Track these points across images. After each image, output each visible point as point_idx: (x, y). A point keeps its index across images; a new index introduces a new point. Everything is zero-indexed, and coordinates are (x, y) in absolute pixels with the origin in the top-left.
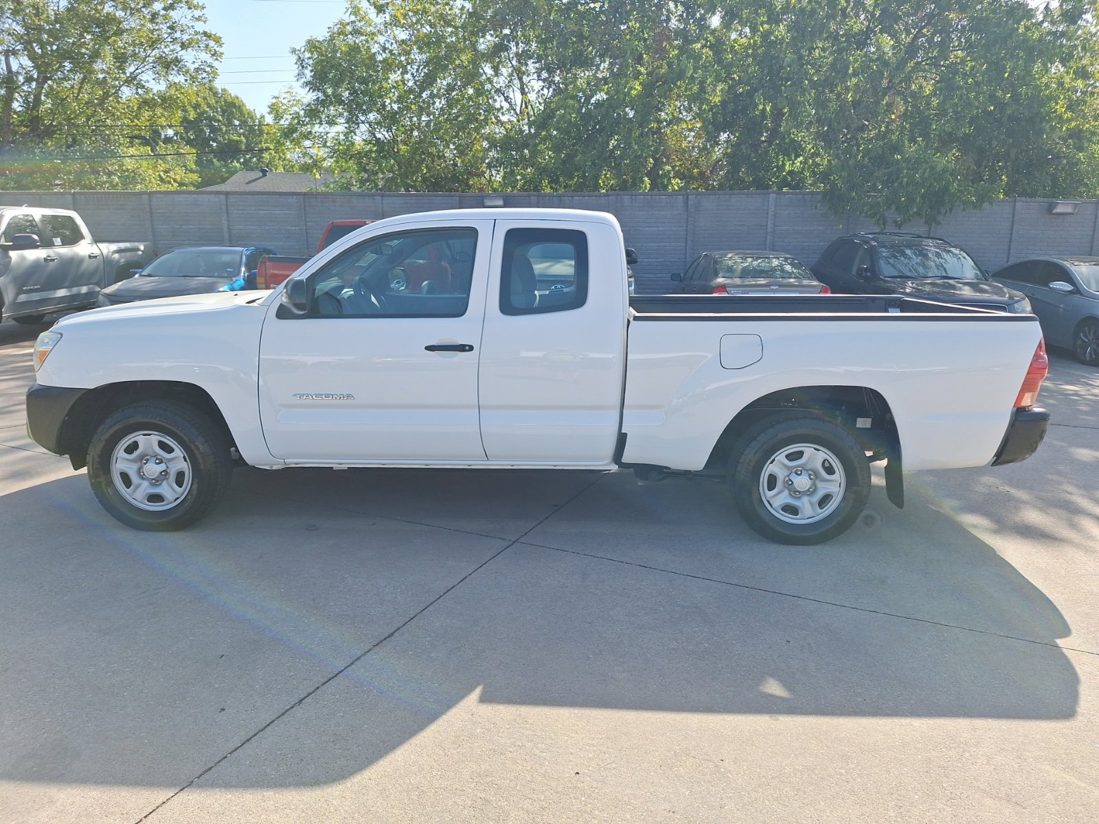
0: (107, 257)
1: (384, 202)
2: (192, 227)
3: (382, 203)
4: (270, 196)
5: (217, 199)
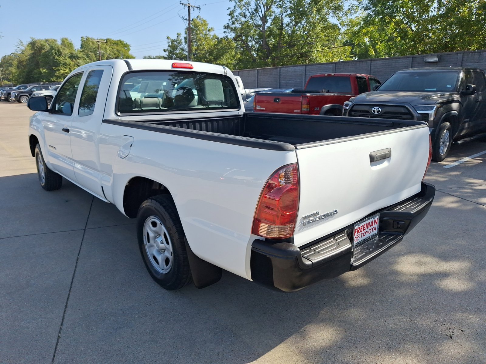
0: (248, 94)
1: (372, 64)
2: (292, 81)
3: (371, 64)
4: (322, 65)
5: (302, 68)
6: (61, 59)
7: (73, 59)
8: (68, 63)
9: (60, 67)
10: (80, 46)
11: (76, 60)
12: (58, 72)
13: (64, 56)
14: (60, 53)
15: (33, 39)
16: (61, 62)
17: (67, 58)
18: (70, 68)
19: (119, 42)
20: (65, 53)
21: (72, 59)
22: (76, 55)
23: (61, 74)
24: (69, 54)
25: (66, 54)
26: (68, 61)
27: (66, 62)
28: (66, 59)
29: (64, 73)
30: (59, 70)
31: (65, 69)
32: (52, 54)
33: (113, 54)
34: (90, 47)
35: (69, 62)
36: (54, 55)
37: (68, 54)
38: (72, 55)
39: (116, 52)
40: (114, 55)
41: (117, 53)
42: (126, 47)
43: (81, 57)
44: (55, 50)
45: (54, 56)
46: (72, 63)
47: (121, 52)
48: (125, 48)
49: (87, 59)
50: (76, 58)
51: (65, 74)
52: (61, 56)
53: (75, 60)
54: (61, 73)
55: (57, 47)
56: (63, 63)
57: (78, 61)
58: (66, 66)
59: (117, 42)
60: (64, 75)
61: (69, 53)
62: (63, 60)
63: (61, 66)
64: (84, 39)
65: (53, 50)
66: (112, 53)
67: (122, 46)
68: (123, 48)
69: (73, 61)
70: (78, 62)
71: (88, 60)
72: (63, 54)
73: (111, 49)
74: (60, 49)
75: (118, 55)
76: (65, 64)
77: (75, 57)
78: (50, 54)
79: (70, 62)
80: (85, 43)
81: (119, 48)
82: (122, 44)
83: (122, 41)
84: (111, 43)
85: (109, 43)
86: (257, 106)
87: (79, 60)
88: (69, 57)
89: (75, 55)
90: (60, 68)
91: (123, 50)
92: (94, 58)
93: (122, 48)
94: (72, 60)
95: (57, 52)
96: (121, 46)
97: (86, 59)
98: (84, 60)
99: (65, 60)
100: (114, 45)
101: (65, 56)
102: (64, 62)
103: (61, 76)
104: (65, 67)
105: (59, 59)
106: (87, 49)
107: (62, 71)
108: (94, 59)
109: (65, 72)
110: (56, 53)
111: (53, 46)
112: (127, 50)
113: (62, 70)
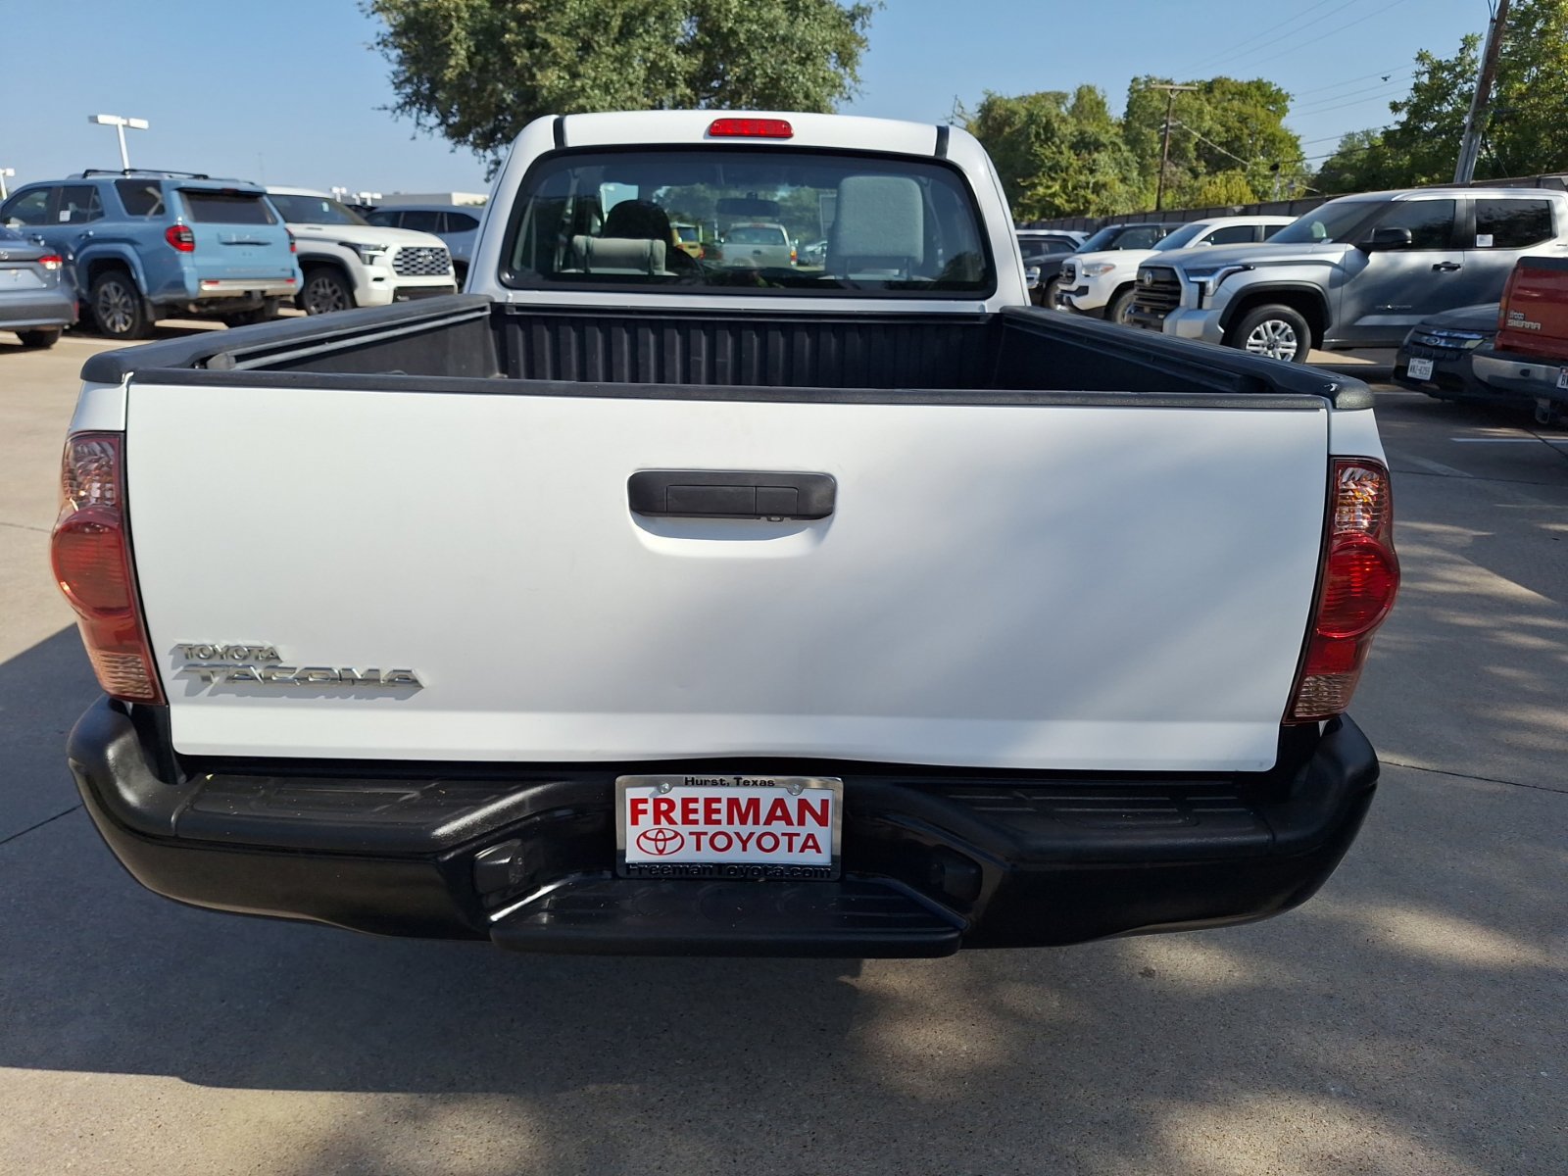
6: (1048, 153)
7: (1083, 151)
8: (1064, 164)
9: (1038, 177)
10: (1126, 109)
11: (1090, 154)
12: (1029, 193)
13: (1058, 142)
14: (1049, 135)
15: (990, 96)
16: (1046, 161)
17: (1064, 148)
18: (1064, 180)
19: (1252, 88)
20: (1065, 132)
21: (1078, 152)
22: (1093, 137)
23: (1038, 197)
24: (1074, 136)
25: (1066, 135)
26: (1068, 157)
27: (1060, 159)
28: (1061, 153)
29: (1045, 195)
30: (1034, 186)
31: (1050, 183)
32: (1028, 136)
33: (1221, 129)
34: (1150, 110)
35: (1068, 162)
36: (1033, 139)
37: (1071, 134)
38: (1083, 140)
39: (1233, 122)
40: (1224, 135)
41: (1237, 125)
42: (1274, 102)
43: (1107, 143)
44: (1038, 126)
45: (1033, 142)
46: (1076, 163)
47: (1252, 123)
48: (1271, 108)
49: (1123, 147)
50: (1092, 148)
51: (1048, 199)
52: (1050, 143)
53: (1086, 155)
54: (1038, 195)
55: (1046, 117)
56: (1050, 164)
57: (1096, 155)
58: (1056, 172)
59: (1245, 88)
60: (1044, 203)
61: (1076, 133)
62: (1052, 155)
63: (1040, 174)
64: (1141, 84)
65: (1034, 126)
66: (1219, 128)
67: (1262, 100)
68: (1263, 107)
69: (1081, 157)
70: (1094, 161)
71: (1128, 151)
72: (1058, 137)
73: (1219, 112)
74: (1053, 120)
75: (1238, 133)
76: (1055, 168)
77: (1089, 143)
78: (1023, 137)
79: (1071, 160)
80: (1138, 97)
81: (1248, 110)
82: (1263, 96)
83: (1264, 84)
84: (1223, 93)
85: (1217, 93)
86: (1513, 313)
87: (1099, 152)
88: (1073, 147)
89: (1090, 137)
90: (1037, 181)
91: (1262, 113)
92: (1155, 145)
93: (1259, 109)
94: (1077, 155)
95: (1042, 131)
96: (1258, 101)
97: (1120, 150)
98: (1113, 152)
99: (1057, 156)
100: (1233, 99)
101: (1062, 142)
102: (1054, 162)
103: (1035, 204)
104: (1053, 175)
105: (1043, 151)
106: (1139, 117)
107: (1041, 190)
108: (1153, 150)
109: (1049, 191)
110: (1038, 135)
111: (1035, 112)
112: (1274, 112)
113: (1042, 185)
